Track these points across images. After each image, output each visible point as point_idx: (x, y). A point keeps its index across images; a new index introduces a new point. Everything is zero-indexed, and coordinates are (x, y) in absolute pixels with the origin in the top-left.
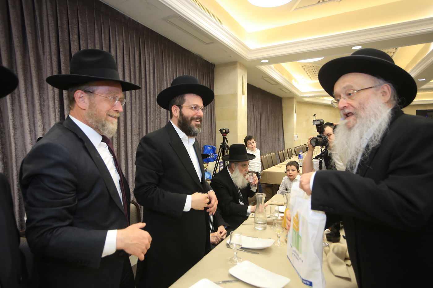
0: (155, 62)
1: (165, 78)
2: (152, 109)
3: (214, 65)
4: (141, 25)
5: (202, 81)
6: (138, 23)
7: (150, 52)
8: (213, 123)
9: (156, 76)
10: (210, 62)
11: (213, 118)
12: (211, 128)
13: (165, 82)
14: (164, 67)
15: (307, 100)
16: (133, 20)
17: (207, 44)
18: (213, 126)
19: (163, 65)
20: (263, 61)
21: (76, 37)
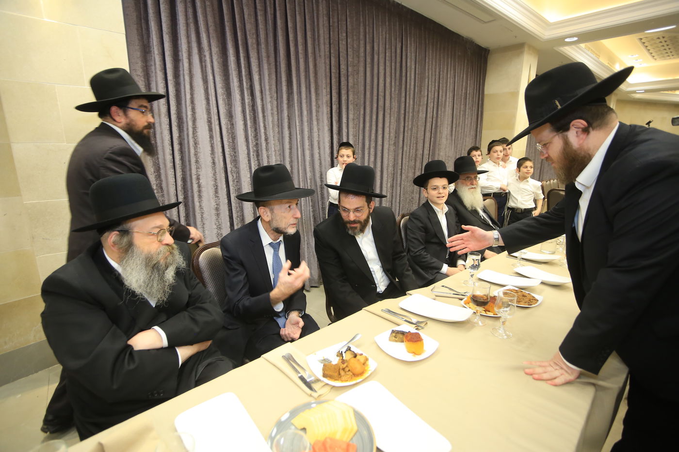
0: (417, 55)
1: (427, 74)
2: (411, 115)
3: (489, 50)
4: (405, 7)
5: (470, 75)
6: (403, 6)
7: (413, 42)
8: (478, 133)
9: (417, 72)
10: (483, 46)
11: (479, 126)
12: (475, 140)
13: (427, 80)
14: (427, 61)
15: (637, 96)
16: (397, 3)
17: (486, 22)
18: (478, 137)
19: (426, 56)
20: (567, 40)
21: (344, 35)
